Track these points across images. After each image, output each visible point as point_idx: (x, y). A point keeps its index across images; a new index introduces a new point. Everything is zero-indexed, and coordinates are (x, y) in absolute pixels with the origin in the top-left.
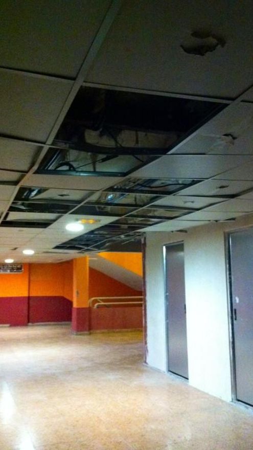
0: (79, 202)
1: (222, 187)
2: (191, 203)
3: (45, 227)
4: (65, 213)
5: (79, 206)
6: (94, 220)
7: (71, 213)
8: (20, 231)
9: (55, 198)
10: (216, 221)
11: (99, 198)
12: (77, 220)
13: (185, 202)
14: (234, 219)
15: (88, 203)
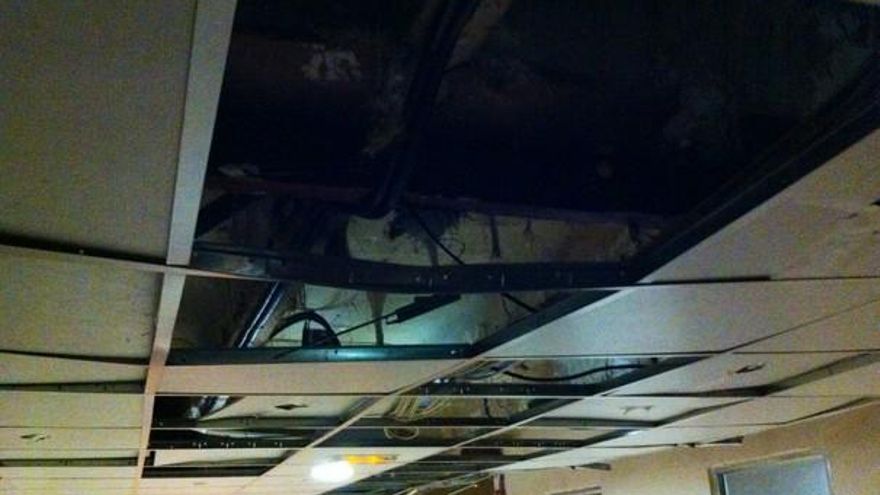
0: (337, 420)
1: (745, 370)
2: (644, 411)
3: (259, 474)
4: (304, 444)
5: (337, 430)
6: (379, 456)
7: (320, 446)
8: (196, 484)
9: (268, 415)
10: (692, 445)
11: (393, 409)
12: (337, 458)
13: (629, 409)
14: (739, 440)
15: (362, 421)
